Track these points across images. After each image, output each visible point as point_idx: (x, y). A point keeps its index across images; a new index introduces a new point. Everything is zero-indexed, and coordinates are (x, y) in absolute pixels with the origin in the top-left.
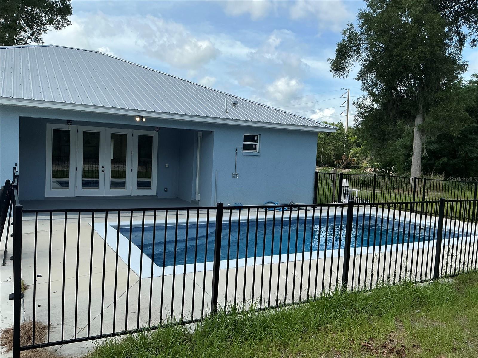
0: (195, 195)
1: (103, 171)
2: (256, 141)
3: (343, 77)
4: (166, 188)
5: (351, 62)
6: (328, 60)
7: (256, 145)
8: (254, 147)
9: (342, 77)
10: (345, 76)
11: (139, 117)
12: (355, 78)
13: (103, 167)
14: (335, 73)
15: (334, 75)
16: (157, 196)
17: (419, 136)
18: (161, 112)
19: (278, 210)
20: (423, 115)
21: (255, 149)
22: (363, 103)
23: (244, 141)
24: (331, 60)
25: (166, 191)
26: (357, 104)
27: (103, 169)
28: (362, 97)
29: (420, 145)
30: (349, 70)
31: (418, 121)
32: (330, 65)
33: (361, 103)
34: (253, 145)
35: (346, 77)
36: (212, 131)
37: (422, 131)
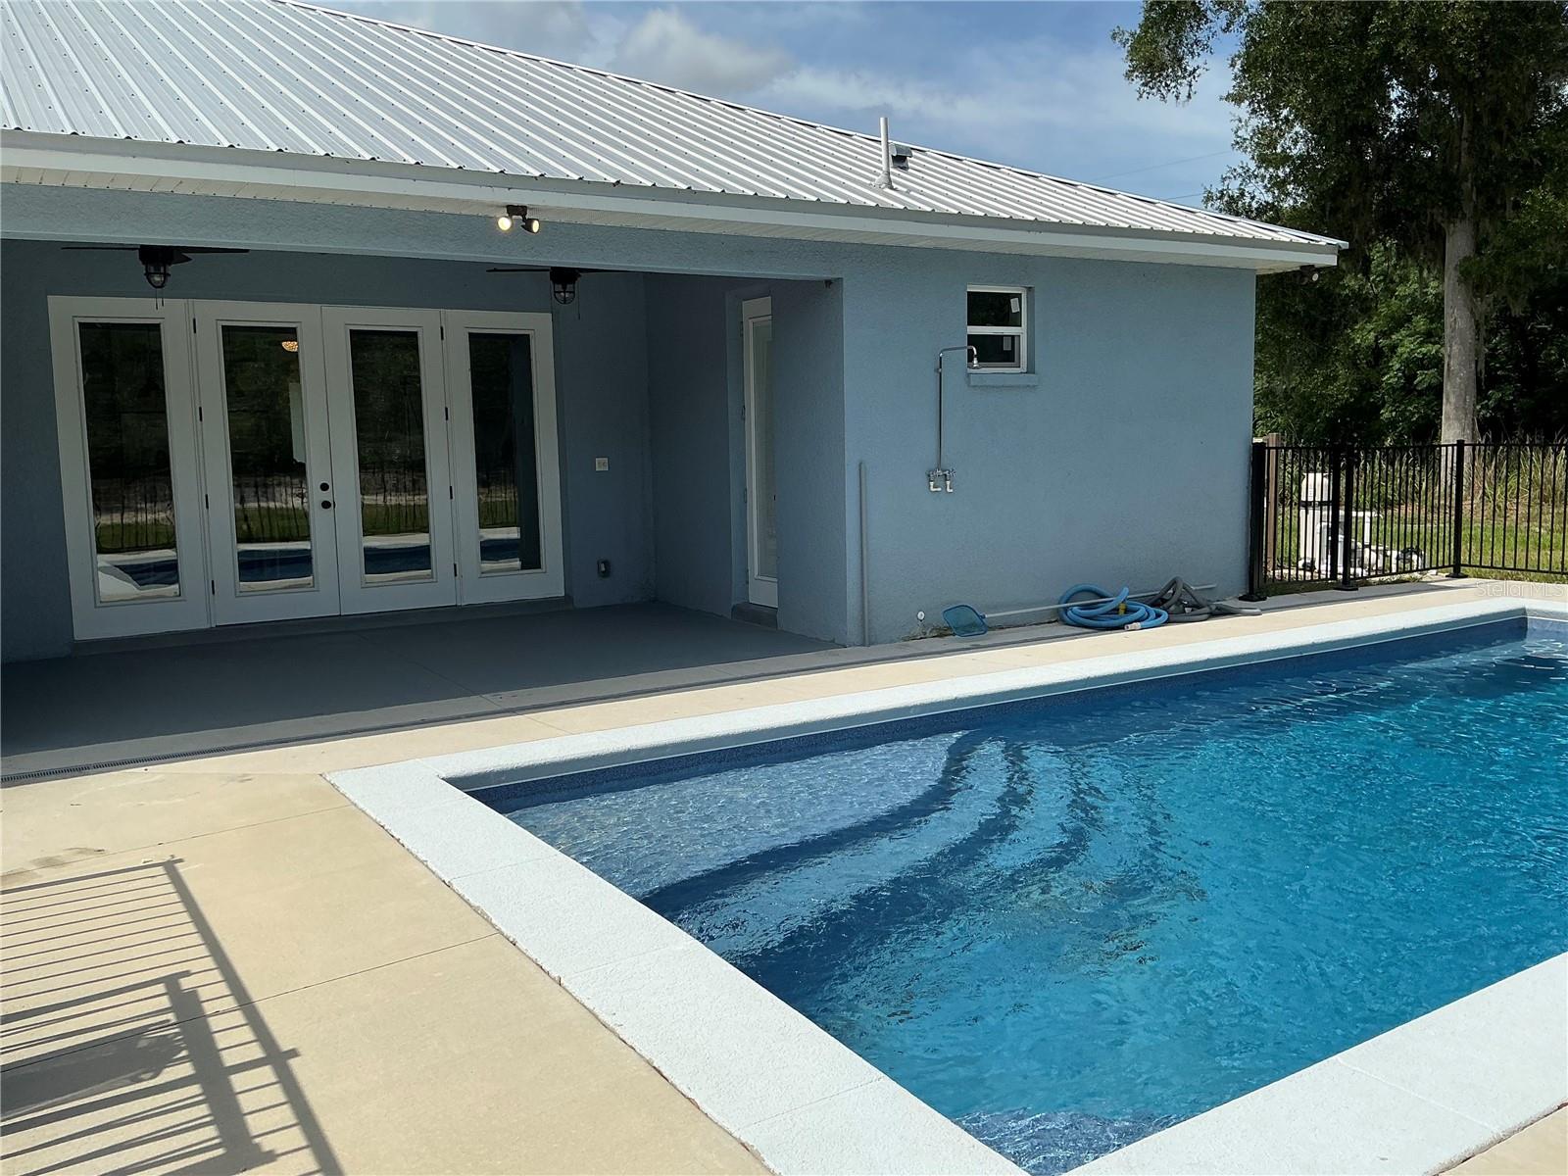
0: (748, 583)
1: (326, 505)
2: (1015, 321)
3: (1177, 97)
4: (606, 563)
5: (1201, 35)
6: (1114, 37)
7: (1013, 337)
8: (1007, 347)
9: (1170, 97)
10: (1184, 90)
11: (512, 210)
12: (1225, 95)
13: (324, 487)
14: (1144, 85)
15: (1142, 88)
16: (568, 598)
17: (1464, 300)
18: (614, 185)
19: (1138, 625)
20: (1476, 225)
21: (1009, 357)
22: (1242, 195)
23: (971, 323)
24: (1127, 36)
25: (606, 574)
26: (1221, 198)
27: (326, 496)
28: (1240, 171)
29: (1470, 335)
30: (1195, 70)
31: (1458, 244)
32: (1124, 52)
33: (1236, 193)
34: (1001, 338)
35: (1189, 96)
36: (828, 283)
37: (1476, 282)
